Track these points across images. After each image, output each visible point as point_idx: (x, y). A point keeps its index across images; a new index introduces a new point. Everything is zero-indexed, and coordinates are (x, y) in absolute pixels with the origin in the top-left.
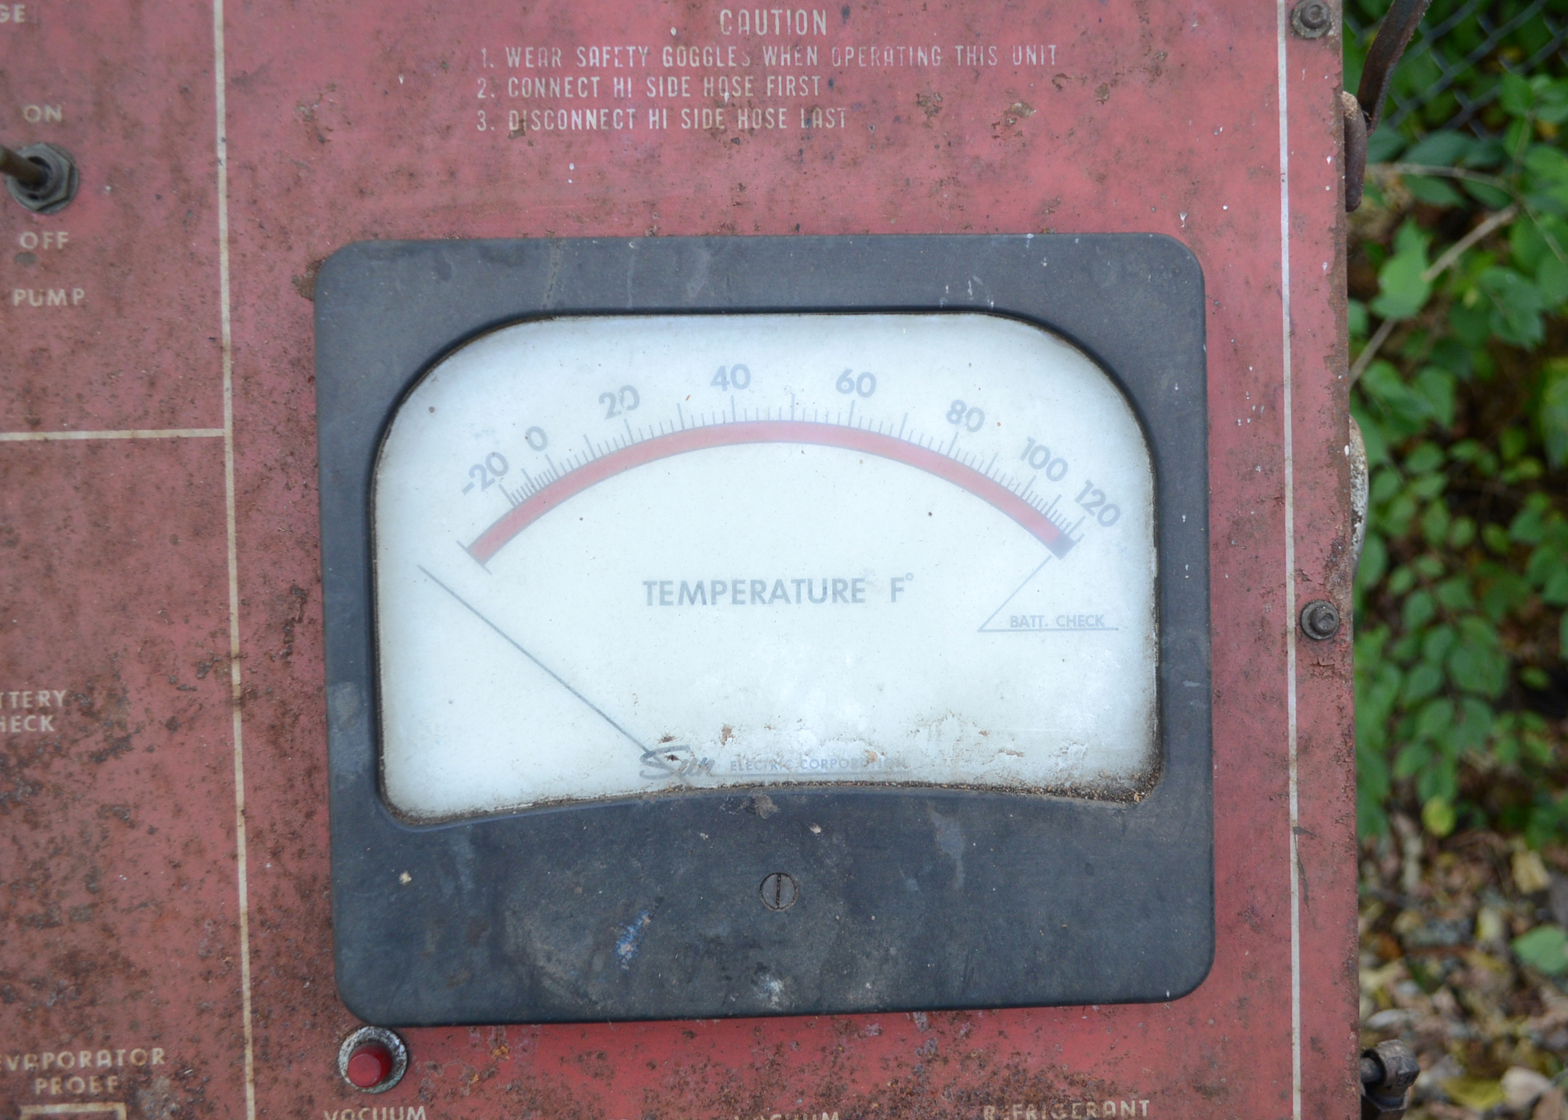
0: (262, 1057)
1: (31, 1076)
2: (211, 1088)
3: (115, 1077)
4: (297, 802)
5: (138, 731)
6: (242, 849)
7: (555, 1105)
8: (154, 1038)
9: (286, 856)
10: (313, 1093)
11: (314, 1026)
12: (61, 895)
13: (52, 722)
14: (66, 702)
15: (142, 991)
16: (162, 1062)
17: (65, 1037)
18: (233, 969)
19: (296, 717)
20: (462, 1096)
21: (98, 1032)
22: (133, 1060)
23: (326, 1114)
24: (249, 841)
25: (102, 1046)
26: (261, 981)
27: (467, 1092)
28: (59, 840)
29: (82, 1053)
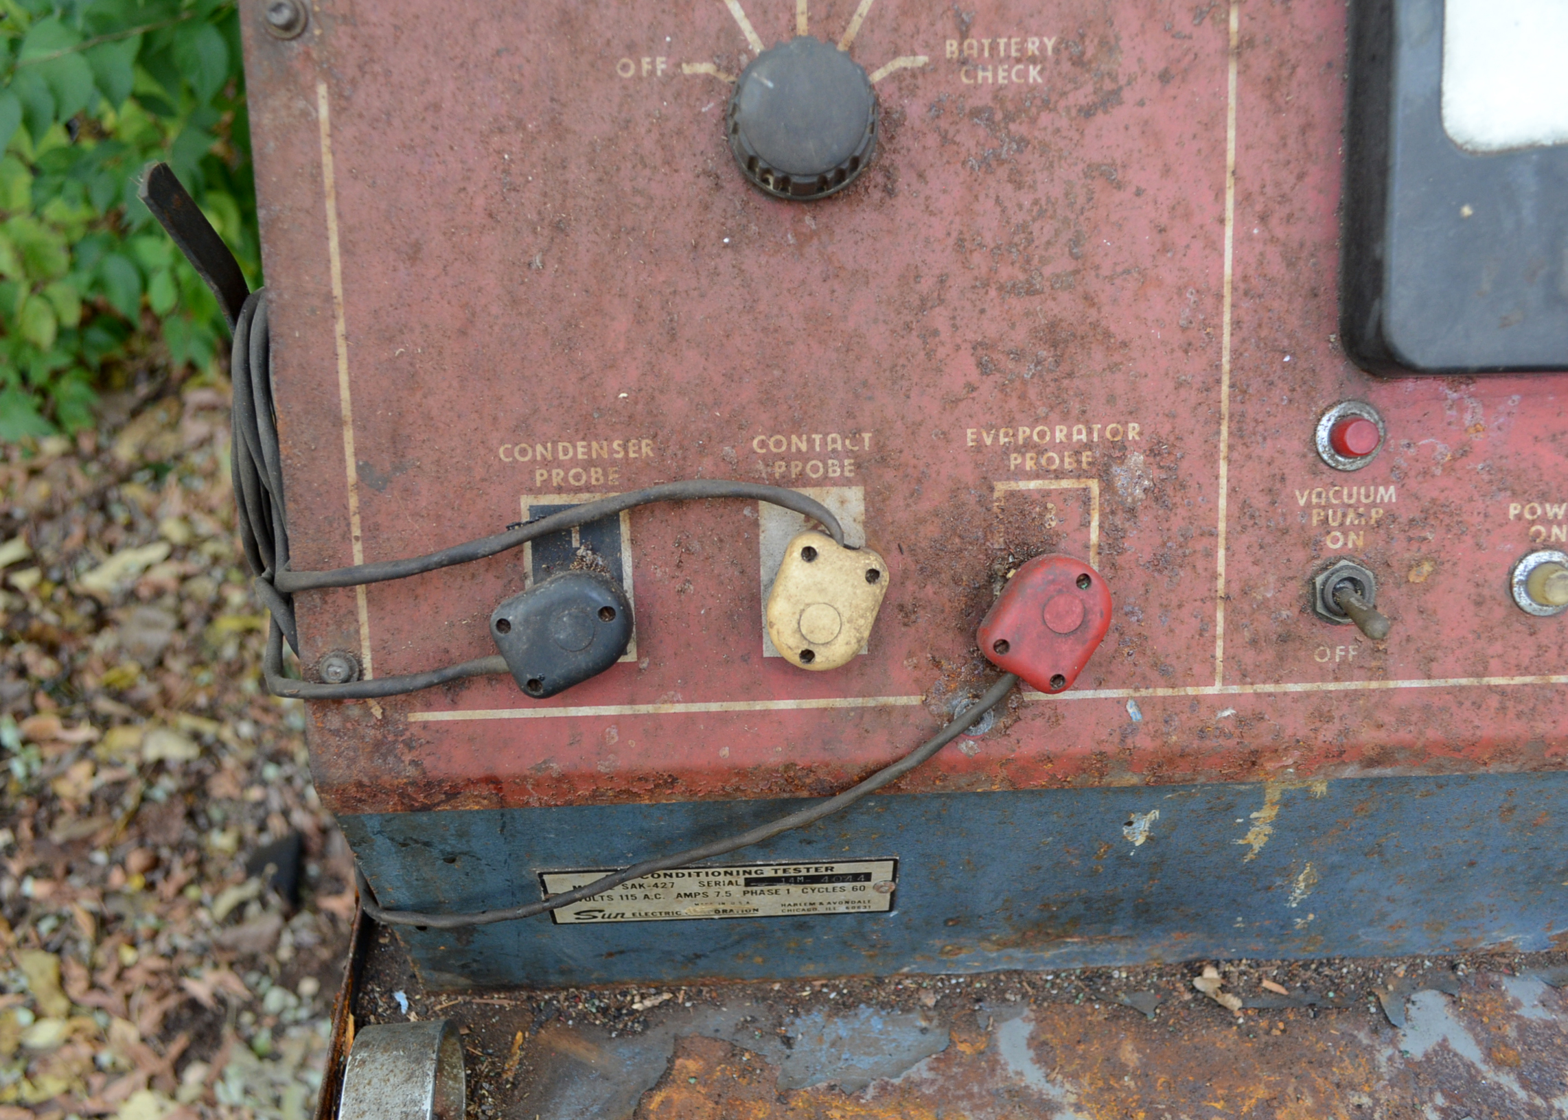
0: (1238, 434)
1: (1006, 451)
2: (1184, 465)
3: (1089, 453)
4: (1289, 162)
5: (1129, 83)
6: (1230, 214)
7: (1526, 487)
8: (1131, 413)
9: (1274, 221)
10: (1286, 471)
11: (1290, 401)
12: (1044, 261)
13: (1041, 73)
14: (1056, 50)
15: (1121, 363)
16: (1137, 438)
17: (1042, 411)
18: (1214, 339)
19: (1294, 68)
20: (1433, 476)
21: (1075, 407)
22: (1108, 435)
23: (1297, 493)
24: (1238, 204)
25: (1078, 421)
26: (1241, 354)
27: (1438, 472)
28: (1043, 202)
29: (1058, 428)
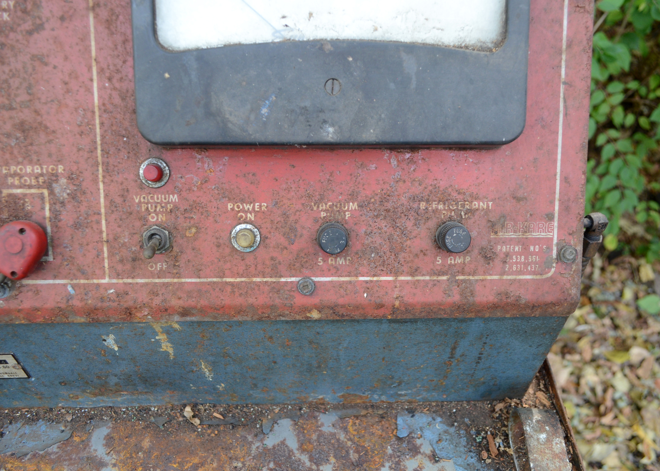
0: (106, 171)
1: (6, 176)
2: (84, 184)
3: (42, 178)
4: (119, 56)
5: (47, 21)
6: (95, 77)
7: (234, 196)
8: (59, 161)
9: (114, 81)
10: (129, 187)
11: (128, 157)
12: (16, 95)
13: (9, 16)
14: (15, 6)
15: (53, 140)
16: (63, 172)
17: (20, 159)
18: (92, 130)
19: (118, 16)
20: (193, 191)
21: (35, 158)
22: (50, 170)
23: (135, 197)
24: (98, 73)
25: (36, 164)
26: (105, 137)
27: (195, 189)
28: (14, 71)
29: (28, 167)
